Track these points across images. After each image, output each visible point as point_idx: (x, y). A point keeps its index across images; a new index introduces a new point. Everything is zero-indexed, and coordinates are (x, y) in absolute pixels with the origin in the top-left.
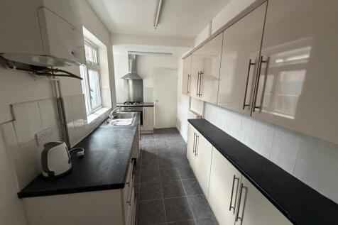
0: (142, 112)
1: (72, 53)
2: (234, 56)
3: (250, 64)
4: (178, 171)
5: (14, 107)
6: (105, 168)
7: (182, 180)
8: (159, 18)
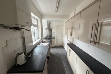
0: (51, 40)
1: (27, 23)
2: (84, 21)
3: (93, 25)
4: (63, 62)
5: (7, 41)
6: (37, 63)
7: (65, 66)
8: (57, 10)
